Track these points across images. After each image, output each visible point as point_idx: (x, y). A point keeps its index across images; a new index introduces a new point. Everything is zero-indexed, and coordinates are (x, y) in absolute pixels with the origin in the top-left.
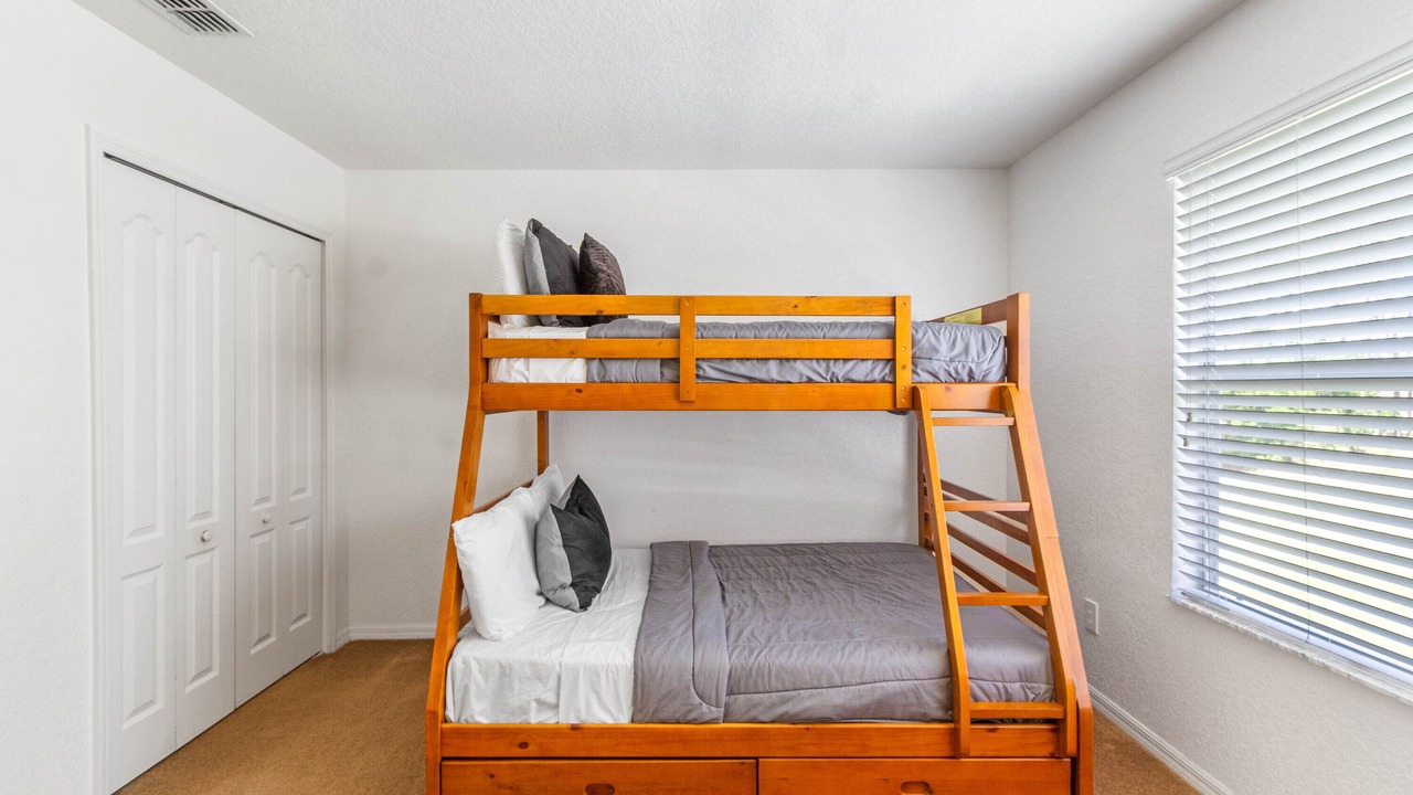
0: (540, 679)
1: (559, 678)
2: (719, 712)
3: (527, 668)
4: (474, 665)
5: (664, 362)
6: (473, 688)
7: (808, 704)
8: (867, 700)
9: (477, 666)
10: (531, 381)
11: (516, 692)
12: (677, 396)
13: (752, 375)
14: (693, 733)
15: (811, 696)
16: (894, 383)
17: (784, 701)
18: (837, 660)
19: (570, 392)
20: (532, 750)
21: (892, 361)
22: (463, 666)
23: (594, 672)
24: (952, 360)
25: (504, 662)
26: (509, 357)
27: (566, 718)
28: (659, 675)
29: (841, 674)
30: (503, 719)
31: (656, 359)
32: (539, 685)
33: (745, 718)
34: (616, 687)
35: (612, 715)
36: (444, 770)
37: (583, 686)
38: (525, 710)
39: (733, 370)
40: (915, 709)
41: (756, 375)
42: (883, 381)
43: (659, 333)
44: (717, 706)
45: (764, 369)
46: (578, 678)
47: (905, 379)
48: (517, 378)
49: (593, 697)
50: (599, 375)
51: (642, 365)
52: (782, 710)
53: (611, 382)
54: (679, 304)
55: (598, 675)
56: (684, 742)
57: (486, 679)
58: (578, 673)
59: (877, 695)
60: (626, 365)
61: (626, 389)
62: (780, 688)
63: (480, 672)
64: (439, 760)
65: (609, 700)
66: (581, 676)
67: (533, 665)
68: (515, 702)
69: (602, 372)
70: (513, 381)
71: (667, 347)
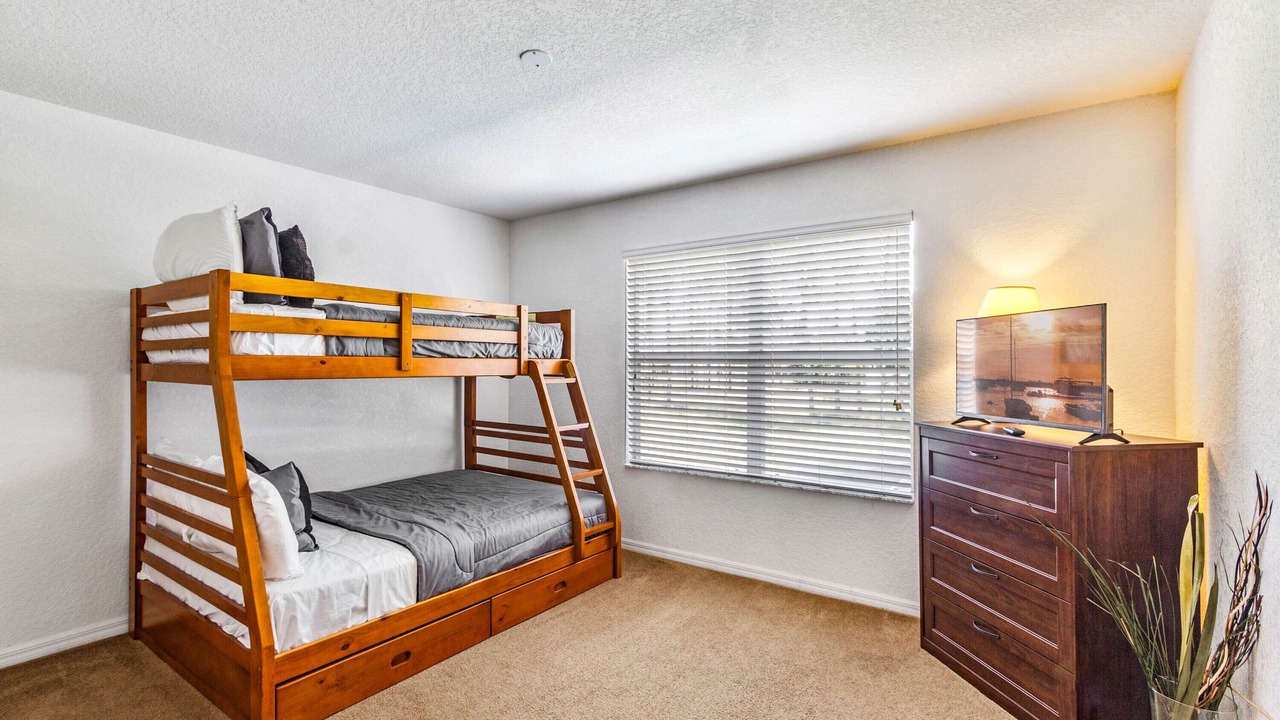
0: (353, 592)
1: (367, 587)
2: (471, 575)
3: (342, 586)
4: (297, 599)
5: (386, 341)
6: (299, 616)
7: (517, 554)
8: (543, 542)
9: (300, 598)
10: (276, 354)
11: (336, 608)
12: (399, 367)
13: (446, 352)
14: (457, 594)
15: (517, 549)
16: (519, 359)
17: (504, 557)
18: (525, 525)
19: (315, 363)
20: (353, 648)
21: (518, 345)
22: (285, 602)
23: (391, 574)
24: (544, 346)
25: (323, 588)
26: (254, 332)
27: (374, 615)
28: (436, 562)
29: (529, 532)
30: (325, 634)
31: (380, 338)
32: (354, 596)
33: (484, 574)
34: (406, 581)
35: (403, 601)
36: (279, 695)
37: (384, 586)
38: (344, 620)
39: (434, 348)
40: (560, 542)
41: (448, 352)
42: (513, 357)
43: (383, 319)
44: (471, 572)
45: (452, 348)
46: (380, 582)
47: (525, 357)
48: (263, 351)
49: (391, 593)
50: (337, 350)
51: (370, 343)
52: (504, 562)
53: (348, 355)
54: (400, 298)
55: (394, 575)
56: (453, 602)
57: (309, 606)
58: (380, 578)
59: (547, 539)
60: (359, 342)
61: (361, 361)
62: (501, 549)
63: (303, 601)
64: (274, 688)
65: (401, 591)
66: (383, 580)
67: (347, 583)
68: (335, 615)
69: (340, 348)
70: (259, 353)
71: (390, 331)
